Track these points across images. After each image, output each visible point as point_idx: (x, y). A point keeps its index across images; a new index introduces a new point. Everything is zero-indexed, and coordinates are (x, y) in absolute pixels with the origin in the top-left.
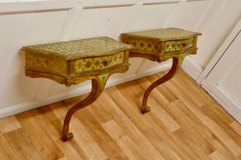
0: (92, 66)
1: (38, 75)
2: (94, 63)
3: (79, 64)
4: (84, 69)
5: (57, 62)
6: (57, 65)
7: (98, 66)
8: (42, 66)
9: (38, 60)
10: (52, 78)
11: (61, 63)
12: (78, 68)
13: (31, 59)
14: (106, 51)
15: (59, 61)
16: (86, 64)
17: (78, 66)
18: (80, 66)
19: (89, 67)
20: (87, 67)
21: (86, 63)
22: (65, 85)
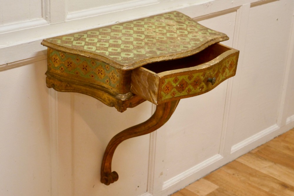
0: (187, 88)
1: (69, 88)
2: (191, 84)
3: (167, 87)
4: (174, 94)
5: (102, 70)
6: (103, 75)
7: (196, 88)
8: (77, 73)
9: (70, 63)
10: (93, 95)
11: (111, 73)
12: (165, 94)
13: (57, 61)
14: (184, 50)
15: (107, 69)
16: (178, 86)
17: (166, 90)
18: (168, 90)
19: (183, 90)
20: (179, 91)
21: (179, 84)
22: (116, 109)
